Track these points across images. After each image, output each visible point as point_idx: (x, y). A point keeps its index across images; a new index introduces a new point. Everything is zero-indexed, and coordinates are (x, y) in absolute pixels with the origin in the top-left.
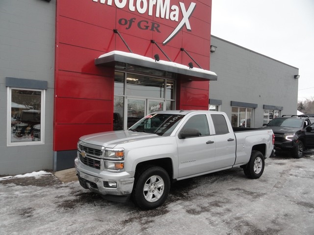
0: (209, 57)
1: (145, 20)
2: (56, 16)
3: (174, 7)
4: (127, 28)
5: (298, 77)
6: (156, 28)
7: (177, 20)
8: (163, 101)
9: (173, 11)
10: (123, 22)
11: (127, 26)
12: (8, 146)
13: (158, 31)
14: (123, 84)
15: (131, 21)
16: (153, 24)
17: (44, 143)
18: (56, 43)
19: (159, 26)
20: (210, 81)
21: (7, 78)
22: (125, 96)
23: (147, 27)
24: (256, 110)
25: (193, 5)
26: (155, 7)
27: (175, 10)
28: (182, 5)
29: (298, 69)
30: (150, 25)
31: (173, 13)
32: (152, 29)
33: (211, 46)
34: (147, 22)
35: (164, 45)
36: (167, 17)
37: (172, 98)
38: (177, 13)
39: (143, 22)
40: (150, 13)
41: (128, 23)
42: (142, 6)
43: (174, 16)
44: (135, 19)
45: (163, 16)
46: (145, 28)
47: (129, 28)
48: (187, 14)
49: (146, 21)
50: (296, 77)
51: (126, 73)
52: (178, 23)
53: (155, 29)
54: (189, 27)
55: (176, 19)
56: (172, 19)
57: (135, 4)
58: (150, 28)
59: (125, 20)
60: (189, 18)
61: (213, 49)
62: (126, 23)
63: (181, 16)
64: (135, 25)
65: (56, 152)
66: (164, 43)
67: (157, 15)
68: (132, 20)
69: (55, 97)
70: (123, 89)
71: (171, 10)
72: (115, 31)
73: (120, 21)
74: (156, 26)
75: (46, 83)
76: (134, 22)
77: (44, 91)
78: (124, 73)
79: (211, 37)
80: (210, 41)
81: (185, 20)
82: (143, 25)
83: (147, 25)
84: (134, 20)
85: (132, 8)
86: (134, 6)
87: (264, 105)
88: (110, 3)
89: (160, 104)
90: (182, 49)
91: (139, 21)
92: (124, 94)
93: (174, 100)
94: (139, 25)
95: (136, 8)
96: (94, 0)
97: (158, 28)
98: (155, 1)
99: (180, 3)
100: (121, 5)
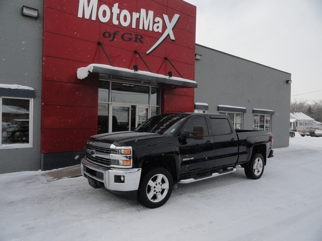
0: (194, 65)
1: (129, 32)
2: (43, 32)
3: (157, 19)
4: (110, 41)
5: (289, 82)
6: (139, 39)
7: (160, 31)
8: (148, 107)
9: (156, 23)
10: (107, 35)
11: (111, 38)
13: (141, 42)
14: (108, 90)
15: (115, 34)
16: (137, 36)
17: (32, 147)
18: (43, 56)
19: (142, 37)
20: (195, 88)
22: (109, 103)
23: (130, 39)
24: (245, 114)
26: (138, 20)
27: (158, 22)
28: (166, 17)
29: (290, 74)
30: (134, 37)
31: (156, 25)
32: (136, 41)
33: (196, 55)
34: (131, 35)
35: (147, 55)
36: (151, 29)
37: (157, 105)
38: (160, 25)
39: (127, 35)
40: (134, 26)
41: (112, 35)
42: (125, 19)
43: (158, 27)
44: (118, 32)
45: (146, 28)
46: (128, 39)
47: (113, 40)
48: (170, 26)
49: (129, 34)
50: (288, 82)
51: (111, 82)
52: (161, 34)
53: (138, 40)
54: (172, 37)
55: (160, 30)
56: (156, 30)
57: (118, 18)
58: (133, 40)
59: (109, 33)
60: (173, 29)
61: (198, 57)
62: (110, 36)
63: (165, 27)
64: (118, 37)
65: (43, 155)
66: (147, 53)
67: (141, 28)
68: (116, 32)
69: (42, 105)
70: (108, 96)
71: (154, 23)
72: (99, 44)
73: (104, 34)
75: (33, 92)
77: (32, 99)
78: (109, 82)
79: (196, 46)
80: (194, 49)
81: (169, 31)
82: (126, 37)
83: (130, 37)
84: (117, 33)
85: (115, 22)
86: (117, 20)
87: (253, 110)
88: (94, 18)
90: (166, 59)
91: (123, 33)
92: (109, 101)
93: (160, 106)
94: (122, 37)
95: (119, 22)
96: (78, 16)
97: (142, 40)
98: (138, 14)
99: (163, 15)
100: (105, 20)
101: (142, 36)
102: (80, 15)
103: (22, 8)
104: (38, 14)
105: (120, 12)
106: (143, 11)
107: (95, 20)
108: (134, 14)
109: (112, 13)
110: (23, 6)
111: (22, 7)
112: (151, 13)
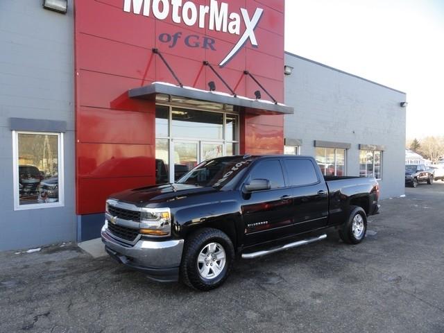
0: (283, 82)
1: (195, 34)
2: (75, 33)
3: (233, 15)
4: (170, 47)
5: (405, 105)
6: (210, 45)
7: (238, 33)
8: (221, 144)
9: (232, 20)
10: (165, 38)
11: (171, 43)
12: (15, 209)
13: (213, 49)
14: (167, 120)
15: (176, 37)
16: (206, 40)
17: (63, 205)
18: (75, 70)
19: (213, 42)
20: (285, 115)
21: (12, 118)
22: (170, 138)
23: (197, 45)
24: (349, 151)
25: (259, 12)
26: (207, 16)
27: (235, 19)
28: (244, 12)
29: (405, 94)
30: (201, 41)
31: (232, 24)
32: (205, 47)
33: (285, 66)
34: (198, 38)
35: (221, 67)
36: (225, 30)
37: (234, 139)
38: (238, 23)
39: (193, 37)
40: (202, 25)
41: (172, 38)
42: (190, 16)
43: (234, 27)
44: (181, 33)
45: (218, 29)
46: (195, 45)
47: (174, 45)
48: (251, 25)
49: (195, 36)
50: (402, 104)
51: (171, 107)
52: (239, 37)
53: (208, 46)
54: (254, 42)
55: (237, 31)
56: (232, 31)
57: (180, 13)
58: (202, 45)
59: (168, 35)
60: (254, 30)
61: (288, 70)
62: (169, 39)
63: (243, 28)
64: (180, 41)
65: (80, 217)
66: (221, 64)
67: (211, 27)
68: (177, 34)
69: (76, 142)
70: (167, 126)
71: (229, 20)
72: (155, 51)
73: (161, 38)
74: (209, 41)
75: (63, 123)
76: (180, 37)
77: (62, 134)
78: (169, 107)
79: (286, 54)
80: (283, 59)
81: (249, 32)
82: (192, 41)
83: (198, 41)
84: (179, 35)
85: (176, 19)
86: (179, 15)
87: (359, 145)
88: (146, 13)
89: (218, 147)
90: (246, 73)
91: (187, 36)
92: (169, 136)
93: (237, 141)
94: (186, 41)
95: (182, 19)
96: (125, 10)
97: (213, 45)
98: (207, 8)
99: (242, 9)
100: (162, 16)
101: (213, 40)
102: (127, 8)
104: (67, 6)
105: (183, 4)
106: (214, 4)
107: (148, 15)
108: (202, 7)
109: (171, 6)
112: (225, 6)
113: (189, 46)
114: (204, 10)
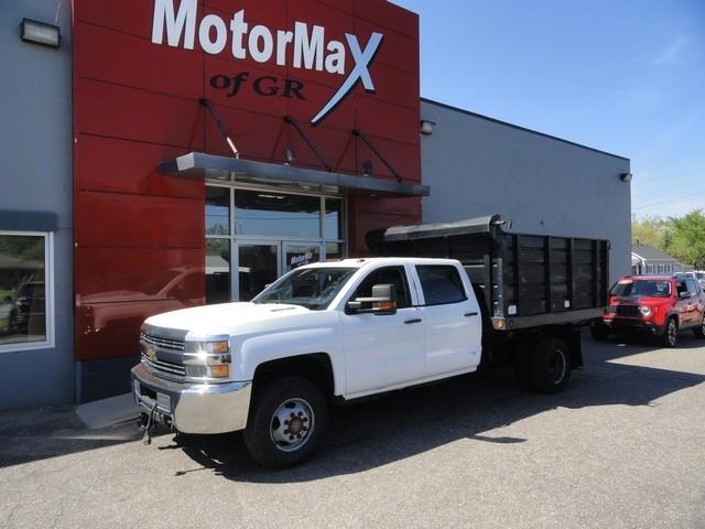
0: (419, 146)
1: (270, 75)
2: (72, 78)
3: (333, 45)
4: (229, 95)
5: (627, 177)
6: (295, 90)
7: (342, 72)
8: (318, 244)
9: (331, 53)
10: (220, 82)
11: (230, 89)
14: (226, 209)
15: (239, 79)
16: (288, 83)
17: (53, 346)
18: (72, 135)
19: (301, 86)
20: (423, 198)
22: (231, 237)
23: (274, 91)
25: (376, 38)
26: (290, 47)
27: (336, 51)
28: (352, 39)
29: (628, 160)
30: (281, 85)
31: (330, 58)
32: (286, 94)
33: (422, 122)
34: (275, 80)
35: (314, 125)
36: (319, 67)
37: (340, 238)
38: (341, 56)
39: (266, 80)
40: (281, 61)
41: (233, 82)
42: (261, 46)
43: (335, 63)
44: (247, 74)
45: (308, 66)
46: (270, 91)
47: (235, 92)
48: (363, 59)
49: (271, 78)
50: (624, 177)
51: (232, 188)
52: (343, 79)
53: (292, 93)
54: (368, 85)
55: (340, 69)
56: (331, 69)
57: (245, 44)
58: (281, 91)
59: (225, 77)
60: (368, 66)
61: (427, 127)
63: (350, 63)
64: (246, 87)
65: (79, 364)
66: (314, 121)
67: (297, 64)
68: (240, 74)
69: (73, 247)
70: (227, 218)
71: (327, 53)
72: (203, 102)
73: (213, 82)
74: (294, 85)
76: (245, 80)
78: (229, 189)
79: (422, 103)
80: (419, 110)
81: (361, 71)
83: (274, 85)
84: (244, 77)
85: (239, 53)
86: (243, 47)
88: (189, 44)
89: (312, 251)
90: (355, 133)
91: (256, 78)
92: (230, 234)
93: (345, 241)
95: (248, 53)
96: (154, 41)
97: (300, 91)
98: (290, 34)
99: (347, 35)
100: (214, 49)
101: (300, 83)
102: (157, 38)
103: (22, 25)
104: (60, 37)
105: (249, 30)
106: (301, 27)
107: (192, 48)
108: (280, 33)
109: (230, 34)
110: (24, 19)
111: (21, 20)
112: (319, 31)
113: (261, 93)
114: (284, 38)
